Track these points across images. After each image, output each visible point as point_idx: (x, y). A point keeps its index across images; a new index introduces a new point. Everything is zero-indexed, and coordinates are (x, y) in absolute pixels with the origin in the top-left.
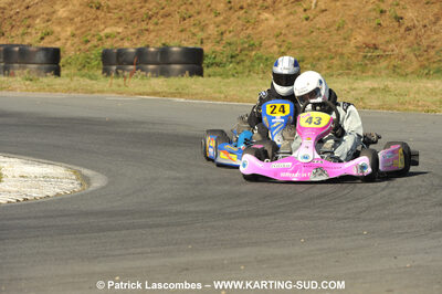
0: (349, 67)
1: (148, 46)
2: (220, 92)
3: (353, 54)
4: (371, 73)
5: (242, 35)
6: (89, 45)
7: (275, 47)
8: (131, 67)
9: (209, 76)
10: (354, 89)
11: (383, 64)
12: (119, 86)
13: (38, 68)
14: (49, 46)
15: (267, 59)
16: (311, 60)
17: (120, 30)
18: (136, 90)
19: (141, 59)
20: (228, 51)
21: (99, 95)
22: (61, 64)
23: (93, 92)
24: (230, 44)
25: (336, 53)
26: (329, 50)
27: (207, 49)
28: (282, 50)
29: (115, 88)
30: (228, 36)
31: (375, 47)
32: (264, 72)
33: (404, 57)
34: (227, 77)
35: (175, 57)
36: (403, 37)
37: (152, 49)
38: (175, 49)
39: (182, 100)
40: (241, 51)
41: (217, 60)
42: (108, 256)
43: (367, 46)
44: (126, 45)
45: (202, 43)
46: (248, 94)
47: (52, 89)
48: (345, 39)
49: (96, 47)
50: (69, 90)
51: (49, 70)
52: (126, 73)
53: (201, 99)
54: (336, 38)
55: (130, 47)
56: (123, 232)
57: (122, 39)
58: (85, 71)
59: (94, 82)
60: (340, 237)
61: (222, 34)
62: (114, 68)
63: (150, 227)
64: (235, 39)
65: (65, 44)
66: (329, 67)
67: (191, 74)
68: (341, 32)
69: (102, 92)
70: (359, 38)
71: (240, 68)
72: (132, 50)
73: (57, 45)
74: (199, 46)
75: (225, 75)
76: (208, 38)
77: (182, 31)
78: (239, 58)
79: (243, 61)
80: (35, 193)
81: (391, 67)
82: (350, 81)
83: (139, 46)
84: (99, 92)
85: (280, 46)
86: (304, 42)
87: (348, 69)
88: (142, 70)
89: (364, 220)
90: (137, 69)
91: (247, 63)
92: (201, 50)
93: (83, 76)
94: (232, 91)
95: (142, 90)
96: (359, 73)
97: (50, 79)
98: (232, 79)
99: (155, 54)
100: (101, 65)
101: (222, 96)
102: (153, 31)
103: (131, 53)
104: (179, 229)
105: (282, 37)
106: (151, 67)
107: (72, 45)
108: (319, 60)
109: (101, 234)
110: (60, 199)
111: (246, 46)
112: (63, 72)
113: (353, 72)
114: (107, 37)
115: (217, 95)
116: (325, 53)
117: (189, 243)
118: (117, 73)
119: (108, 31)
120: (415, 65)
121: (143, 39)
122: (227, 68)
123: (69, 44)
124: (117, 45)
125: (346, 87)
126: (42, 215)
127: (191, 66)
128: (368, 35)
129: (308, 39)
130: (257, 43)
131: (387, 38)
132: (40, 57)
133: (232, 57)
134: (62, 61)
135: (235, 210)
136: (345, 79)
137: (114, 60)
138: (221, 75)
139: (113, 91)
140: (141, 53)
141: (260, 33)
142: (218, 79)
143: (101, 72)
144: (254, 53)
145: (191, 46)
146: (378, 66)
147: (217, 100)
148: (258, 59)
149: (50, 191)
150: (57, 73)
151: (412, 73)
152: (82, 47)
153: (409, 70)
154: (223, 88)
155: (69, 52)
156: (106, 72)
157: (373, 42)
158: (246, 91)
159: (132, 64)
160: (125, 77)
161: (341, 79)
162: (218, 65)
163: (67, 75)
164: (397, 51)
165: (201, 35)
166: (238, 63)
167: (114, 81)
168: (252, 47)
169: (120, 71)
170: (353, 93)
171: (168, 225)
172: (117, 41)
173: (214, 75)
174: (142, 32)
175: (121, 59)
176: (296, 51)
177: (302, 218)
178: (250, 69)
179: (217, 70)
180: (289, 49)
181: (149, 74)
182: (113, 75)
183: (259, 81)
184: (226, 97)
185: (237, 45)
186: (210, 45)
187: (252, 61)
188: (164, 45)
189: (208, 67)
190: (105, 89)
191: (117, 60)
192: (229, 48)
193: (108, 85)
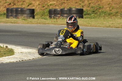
1: (64, 8)
2: (89, 24)
5: (97, 4)
6: (44, 8)
8: (59, 15)
9: (85, 18)
12: (55, 22)
13: (27, 16)
14: (31, 8)
15: (105, 12)
16: (120, 12)
17: (55, 3)
18: (61, 23)
19: (62, 12)
20: (92, 10)
21: (48, 25)
22: (35, 14)
23: (45, 24)
24: (92, 7)
27: (84, 9)
28: (110, 9)
29: (53, 22)
30: (92, 4)
32: (104, 17)
34: (92, 18)
35: (74, 12)
37: (66, 9)
38: (74, 9)
40: (96, 10)
41: (88, 13)
44: (57, 8)
46: (98, 24)
47: (32, 23)
49: (47, 8)
50: (37, 23)
51: (31, 17)
52: (57, 17)
53: (82, 26)
55: (58, 8)
56: (56, 71)
57: (56, 6)
58: (43, 17)
59: (46, 20)
61: (90, 4)
62: (53, 16)
63: (65, 70)
64: (94, 5)
65: (36, 8)
67: (79, 18)
69: (49, 24)
71: (96, 15)
72: (59, 9)
73: (33, 8)
74: (82, 8)
75: (91, 18)
76: (85, 5)
77: (76, 3)
78: (95, 12)
79: (97, 13)
80: (26, 58)
83: (61, 8)
84: (48, 24)
85: (110, 8)
86: (118, 6)
88: (62, 16)
90: (61, 16)
91: (98, 14)
92: (82, 10)
93: (42, 18)
94: (93, 23)
95: (62, 23)
97: (31, 20)
98: (93, 19)
99: (67, 10)
100: (49, 15)
101: (90, 25)
103: (58, 10)
104: (74, 70)
105: (110, 5)
106: (65, 15)
107: (39, 8)
109: (48, 72)
110: (34, 60)
111: (98, 8)
112: (36, 17)
114: (51, 5)
117: (78, 75)
118: (54, 17)
119: (51, 3)
121: (63, 6)
122: (92, 15)
123: (37, 8)
126: (27, 66)
127: (79, 15)
130: (102, 7)
132: (28, 12)
133: (93, 12)
134: (35, 13)
135: (94, 64)
137: (53, 13)
138: (89, 18)
139: (52, 24)
140: (62, 11)
141: (103, 3)
143: (48, 17)
144: (100, 10)
145: (79, 8)
147: (87, 26)
148: (102, 12)
149: (31, 57)
150: (34, 17)
152: (42, 9)
154: (90, 22)
155: (38, 10)
156: (50, 17)
158: (98, 23)
159: (59, 14)
160: (57, 19)
162: (88, 14)
163: (37, 18)
165: (82, 4)
166: (95, 14)
167: (53, 20)
168: (100, 8)
169: (55, 17)
171: (71, 69)
172: (54, 7)
173: (87, 18)
174: (62, 3)
175: (55, 13)
176: (115, 9)
177: (117, 66)
178: (100, 16)
179: (88, 16)
180: (113, 9)
181: (65, 18)
182: (53, 18)
183: (103, 20)
184: (91, 25)
185: (95, 8)
186: (86, 7)
187: (100, 13)
188: (70, 8)
189: (85, 15)
190: (50, 23)
191: (54, 13)
192: (92, 9)
193: (51, 21)
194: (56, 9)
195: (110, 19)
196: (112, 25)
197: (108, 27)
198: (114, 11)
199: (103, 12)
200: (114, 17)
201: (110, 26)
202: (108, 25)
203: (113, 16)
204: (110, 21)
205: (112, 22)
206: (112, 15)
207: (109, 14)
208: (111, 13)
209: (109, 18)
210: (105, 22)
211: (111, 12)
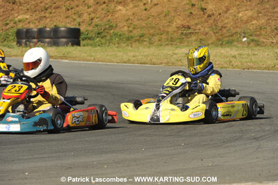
0: (172, 40)
1: (45, 27)
2: (91, 56)
3: (174, 32)
4: (186, 44)
5: (105, 20)
6: (8, 26)
7: (126, 27)
8: (35, 40)
9: (84, 46)
10: (175, 54)
11: (194, 38)
15: (120, 35)
16: (148, 35)
17: (28, 17)
20: (96, 30)
23: (11, 56)
24: (97, 26)
25: (164, 31)
26: (160, 29)
27: (83, 29)
28: (130, 29)
30: (96, 21)
31: (189, 28)
32: (118, 43)
33: (207, 34)
34: (96, 46)
35: (63, 34)
36: (206, 21)
37: (48, 29)
38: (62, 29)
39: (67, 61)
40: (104, 30)
41: (89, 36)
42: (21, 159)
43: (184, 27)
44: (32, 26)
45: (79, 25)
46: (109, 57)
48: (170, 22)
49: (12, 27)
52: (32, 44)
53: (79, 60)
54: (164, 21)
55: (34, 27)
56: (31, 144)
57: (29, 23)
58: (6, 43)
59: (11, 50)
60: (167, 147)
61: (92, 19)
64: (100, 22)
66: (159, 40)
67: (73, 45)
68: (167, 18)
69: (16, 56)
70: (179, 22)
71: (103, 41)
72: (36, 29)
74: (77, 27)
75: (94, 45)
76: (83, 22)
77: (67, 17)
78: (103, 34)
79: (105, 36)
81: (199, 40)
82: (173, 48)
83: (40, 27)
84: (14, 56)
85: (129, 27)
86: (144, 24)
87: (171, 41)
88: (42, 42)
89: (182, 136)
90: (38, 42)
91: (108, 38)
92: (79, 30)
93: (4, 46)
94: (98, 56)
96: (178, 44)
98: (98, 48)
99: (50, 31)
100: (16, 40)
101: (92, 58)
102: (48, 17)
103: (35, 31)
104: (65, 142)
105: (130, 21)
106: (47, 40)
108: (153, 35)
111: (107, 26)
113: (175, 43)
114: (20, 21)
115: (89, 58)
116: (157, 31)
117: (72, 152)
118: (26, 44)
119: (20, 17)
120: (214, 38)
121: (42, 22)
122: (96, 41)
124: (25, 26)
125: (171, 52)
127: (72, 39)
128: (184, 20)
129: (146, 22)
130: (114, 25)
131: (196, 21)
133: (98, 34)
136: (170, 47)
137: (24, 36)
138: (91, 45)
140: (41, 32)
141: (116, 18)
142: (90, 48)
143: (15, 43)
144: (112, 31)
145: (73, 27)
146: (190, 39)
147: (86, 60)
148: (114, 35)
151: (212, 43)
152: (4, 28)
153: (210, 42)
154: (93, 54)
156: (19, 43)
157: (188, 24)
158: (108, 55)
160: (31, 47)
161: (167, 47)
162: (89, 39)
164: (202, 30)
165: (79, 20)
166: (102, 38)
167: (24, 49)
168: (111, 27)
170: (175, 56)
171: (58, 140)
172: (26, 24)
173: (87, 45)
174: (41, 18)
175: (28, 36)
176: (139, 30)
177: (143, 135)
178: (110, 41)
179: (89, 42)
180: (134, 28)
181: (46, 45)
182: (23, 45)
183: (116, 49)
184: (95, 59)
185: (101, 26)
186: (84, 26)
187: (111, 37)
188: (55, 26)
189: (83, 40)
190: (19, 54)
191: (26, 36)
192: (96, 28)
193: (20, 52)
194: (29, 29)
195: (130, 48)
196: (134, 59)
197: (125, 63)
198: (136, 33)
199: (116, 34)
200: (137, 43)
201: (129, 60)
202: (125, 58)
203: (135, 42)
204: (130, 51)
205: (132, 54)
206: (133, 40)
207: (128, 39)
208: (132, 37)
209: (128, 45)
210: (119, 54)
211: (132, 34)
